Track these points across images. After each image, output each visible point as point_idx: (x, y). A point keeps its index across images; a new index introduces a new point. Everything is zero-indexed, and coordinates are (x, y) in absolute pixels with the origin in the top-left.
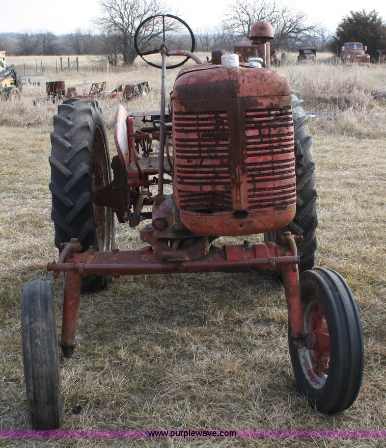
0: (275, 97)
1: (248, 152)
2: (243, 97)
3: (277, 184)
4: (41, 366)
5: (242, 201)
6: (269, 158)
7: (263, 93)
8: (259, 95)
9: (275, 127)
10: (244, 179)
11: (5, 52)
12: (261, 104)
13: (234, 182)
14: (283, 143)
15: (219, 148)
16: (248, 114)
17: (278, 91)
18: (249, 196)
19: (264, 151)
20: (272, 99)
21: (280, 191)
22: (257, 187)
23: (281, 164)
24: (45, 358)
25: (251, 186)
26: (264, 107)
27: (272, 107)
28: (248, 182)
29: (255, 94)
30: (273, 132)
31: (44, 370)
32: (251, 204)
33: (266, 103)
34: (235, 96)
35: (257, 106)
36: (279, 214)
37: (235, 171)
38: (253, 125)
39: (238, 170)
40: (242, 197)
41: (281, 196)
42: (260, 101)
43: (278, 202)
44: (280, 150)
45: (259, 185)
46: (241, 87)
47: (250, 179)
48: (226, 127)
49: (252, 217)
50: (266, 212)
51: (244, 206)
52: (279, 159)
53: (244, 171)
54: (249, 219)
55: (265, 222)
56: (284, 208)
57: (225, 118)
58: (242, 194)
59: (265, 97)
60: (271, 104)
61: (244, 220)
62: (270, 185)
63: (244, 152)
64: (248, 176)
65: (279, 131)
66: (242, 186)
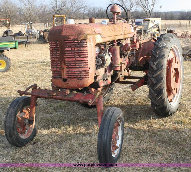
0: (76, 36)
1: (66, 57)
2: (64, 35)
3: (78, 70)
4: (8, 124)
5: (65, 75)
6: (74, 59)
7: (71, 34)
8: (70, 34)
9: (77, 47)
10: (65, 67)
11: (161, 18)
12: (70, 38)
13: (62, 67)
14: (80, 54)
15: (57, 54)
16: (65, 42)
17: (77, 33)
18: (67, 73)
19: (72, 57)
20: (75, 36)
21: (79, 72)
22: (70, 70)
23: (79, 62)
24: (9, 121)
25: (68, 70)
26: (71, 40)
27: (75, 40)
28: (67, 68)
29: (68, 34)
30: (76, 49)
31: (8, 125)
32: (68, 77)
33: (72, 38)
34: (61, 35)
35: (69, 39)
36: (79, 81)
37: (62, 63)
38: (68, 46)
39: (63, 63)
40: (64, 73)
41: (79, 75)
42: (70, 37)
43: (78, 77)
44: (79, 56)
45: (71, 69)
46: (63, 32)
47: (67, 67)
48: (59, 47)
49: (68, 81)
50: (73, 80)
51: (65, 77)
52: (78, 60)
53: (65, 64)
54: (67, 82)
55: (74, 84)
56: (81, 80)
57: (58, 43)
58: (64, 72)
59: (72, 35)
60: (75, 38)
61: (66, 82)
62: (75, 70)
63: (64, 56)
64: (67, 66)
65: (79, 49)
66: (64, 69)
